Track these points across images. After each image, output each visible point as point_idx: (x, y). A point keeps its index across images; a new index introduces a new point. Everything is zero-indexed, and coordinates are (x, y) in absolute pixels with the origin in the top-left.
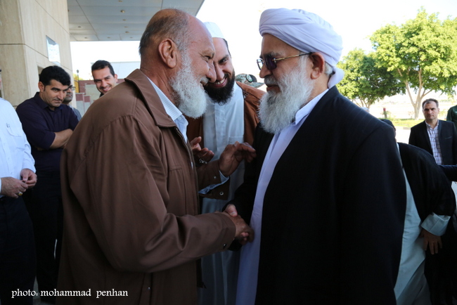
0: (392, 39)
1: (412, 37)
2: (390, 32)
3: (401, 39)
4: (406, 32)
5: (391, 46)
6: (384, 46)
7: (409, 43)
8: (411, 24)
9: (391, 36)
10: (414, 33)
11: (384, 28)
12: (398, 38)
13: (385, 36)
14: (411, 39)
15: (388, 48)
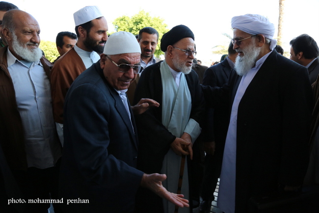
0: (127, 25)
1: (138, 24)
2: (125, 20)
3: (131, 25)
4: (134, 21)
5: (126, 29)
6: (122, 28)
7: (137, 28)
8: (137, 17)
9: (126, 22)
10: (139, 22)
11: (121, 17)
12: (130, 24)
13: (122, 22)
14: (138, 26)
15: (125, 30)
